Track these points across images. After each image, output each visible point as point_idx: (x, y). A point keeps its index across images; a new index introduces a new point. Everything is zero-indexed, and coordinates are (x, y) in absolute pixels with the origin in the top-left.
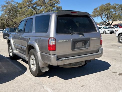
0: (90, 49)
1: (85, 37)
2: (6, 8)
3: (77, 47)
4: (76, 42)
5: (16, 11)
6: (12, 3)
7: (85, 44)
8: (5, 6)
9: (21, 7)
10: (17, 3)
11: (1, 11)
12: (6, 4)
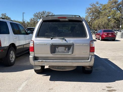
0: (75, 55)
1: (67, 42)
2: (90, 10)
3: (58, 51)
4: (57, 46)
5: (99, 13)
6: (97, 5)
7: (69, 49)
8: (90, 9)
9: (105, 8)
10: (102, 5)
11: (86, 13)
12: (91, 7)
